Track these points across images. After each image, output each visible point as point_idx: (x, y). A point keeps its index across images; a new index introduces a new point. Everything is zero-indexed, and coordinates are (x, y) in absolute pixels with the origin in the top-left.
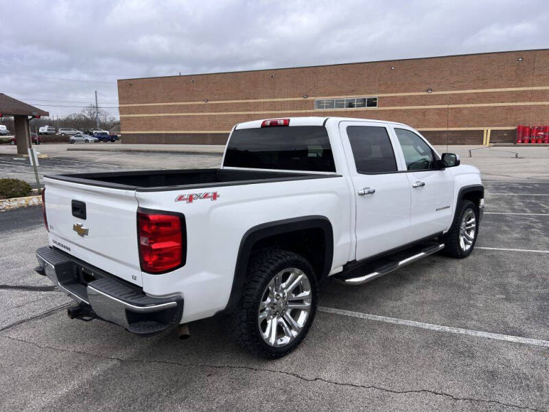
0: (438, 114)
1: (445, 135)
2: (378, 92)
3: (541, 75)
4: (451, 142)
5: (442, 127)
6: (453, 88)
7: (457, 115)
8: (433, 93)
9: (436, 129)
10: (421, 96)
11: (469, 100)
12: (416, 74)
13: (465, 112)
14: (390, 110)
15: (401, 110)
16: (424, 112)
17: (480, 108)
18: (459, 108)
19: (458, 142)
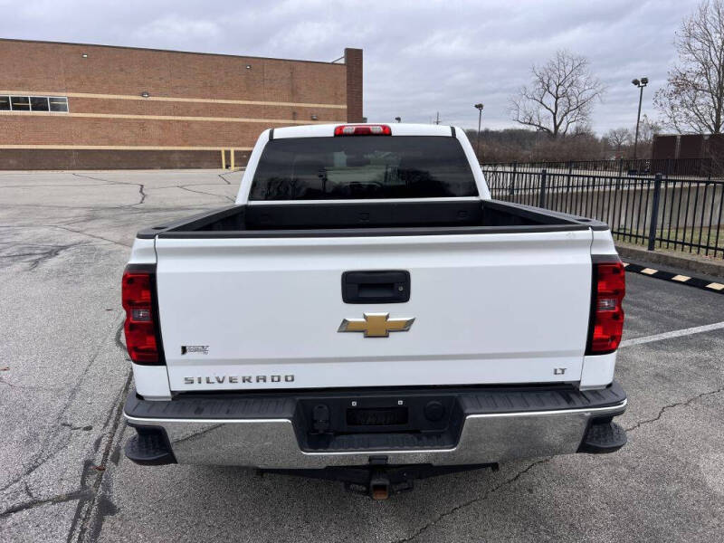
0: (162, 128)
1: (176, 157)
2: (67, 90)
3: (271, 89)
4: (183, 165)
5: (169, 145)
6: (176, 94)
7: (187, 131)
8: (151, 98)
9: (161, 148)
10: (135, 101)
11: (198, 111)
12: (122, 70)
13: (196, 127)
14: (91, 118)
15: (107, 119)
16: (142, 124)
17: (212, 122)
18: (187, 121)
19: (192, 164)
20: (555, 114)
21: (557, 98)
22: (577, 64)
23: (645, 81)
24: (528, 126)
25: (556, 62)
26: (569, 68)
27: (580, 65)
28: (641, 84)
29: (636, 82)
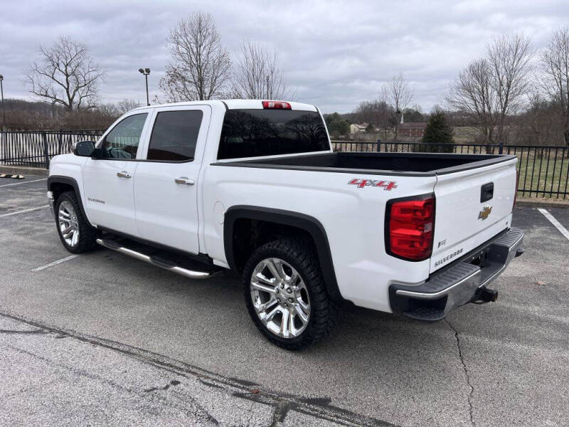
20: (67, 89)
21: (67, 76)
22: (79, 50)
23: (148, 71)
24: (44, 98)
25: (62, 46)
26: (73, 52)
27: (82, 51)
28: (145, 73)
29: (141, 71)
